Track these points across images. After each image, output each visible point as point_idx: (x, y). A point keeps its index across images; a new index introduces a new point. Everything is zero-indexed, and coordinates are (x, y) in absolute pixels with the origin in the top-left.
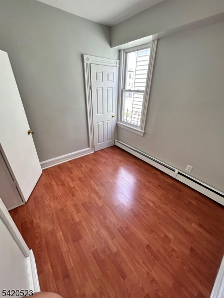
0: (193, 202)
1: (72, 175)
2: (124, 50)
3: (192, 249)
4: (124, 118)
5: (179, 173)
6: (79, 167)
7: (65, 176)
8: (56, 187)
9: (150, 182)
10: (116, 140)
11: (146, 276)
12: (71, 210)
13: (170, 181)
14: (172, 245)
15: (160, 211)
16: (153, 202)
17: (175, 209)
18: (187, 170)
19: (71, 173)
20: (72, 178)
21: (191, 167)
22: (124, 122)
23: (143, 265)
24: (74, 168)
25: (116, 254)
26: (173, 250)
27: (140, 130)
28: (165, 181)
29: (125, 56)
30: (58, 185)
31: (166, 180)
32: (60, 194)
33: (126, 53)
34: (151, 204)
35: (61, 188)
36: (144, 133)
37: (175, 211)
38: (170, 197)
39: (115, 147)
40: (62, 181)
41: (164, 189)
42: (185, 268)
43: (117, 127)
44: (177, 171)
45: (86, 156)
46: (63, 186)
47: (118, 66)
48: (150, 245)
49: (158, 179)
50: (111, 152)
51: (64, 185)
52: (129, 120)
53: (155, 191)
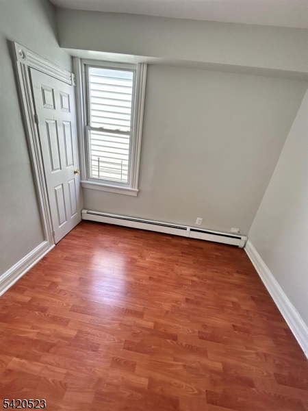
0: (217, 254)
1: (51, 313)
2: (81, 59)
3: (253, 298)
4: (94, 173)
5: (191, 230)
6: (49, 288)
7: (33, 328)
8: (35, 368)
9: (172, 254)
10: (85, 211)
11: (259, 360)
12: (116, 378)
13: (186, 242)
14: (243, 307)
15: (208, 282)
16: (195, 276)
17: (214, 270)
18: (198, 223)
19: (44, 310)
20: (55, 320)
21: (201, 219)
22: (94, 179)
23: (249, 351)
24: (42, 296)
25: (226, 368)
26: (247, 311)
27: (130, 189)
28: (183, 245)
29: (83, 71)
30: (36, 358)
31: (182, 242)
32: (65, 371)
33: (85, 65)
34: (195, 279)
35: (49, 358)
36: (138, 193)
37: (216, 272)
38: (200, 259)
39: (84, 223)
40: (35, 342)
41: (189, 255)
42: (265, 319)
43: (82, 188)
44: (188, 229)
45: (44, 259)
46: (53, 350)
47: (74, 84)
48: (234, 324)
49: (175, 245)
50: (87, 233)
51: (52, 345)
52: (103, 175)
53: (184, 261)
